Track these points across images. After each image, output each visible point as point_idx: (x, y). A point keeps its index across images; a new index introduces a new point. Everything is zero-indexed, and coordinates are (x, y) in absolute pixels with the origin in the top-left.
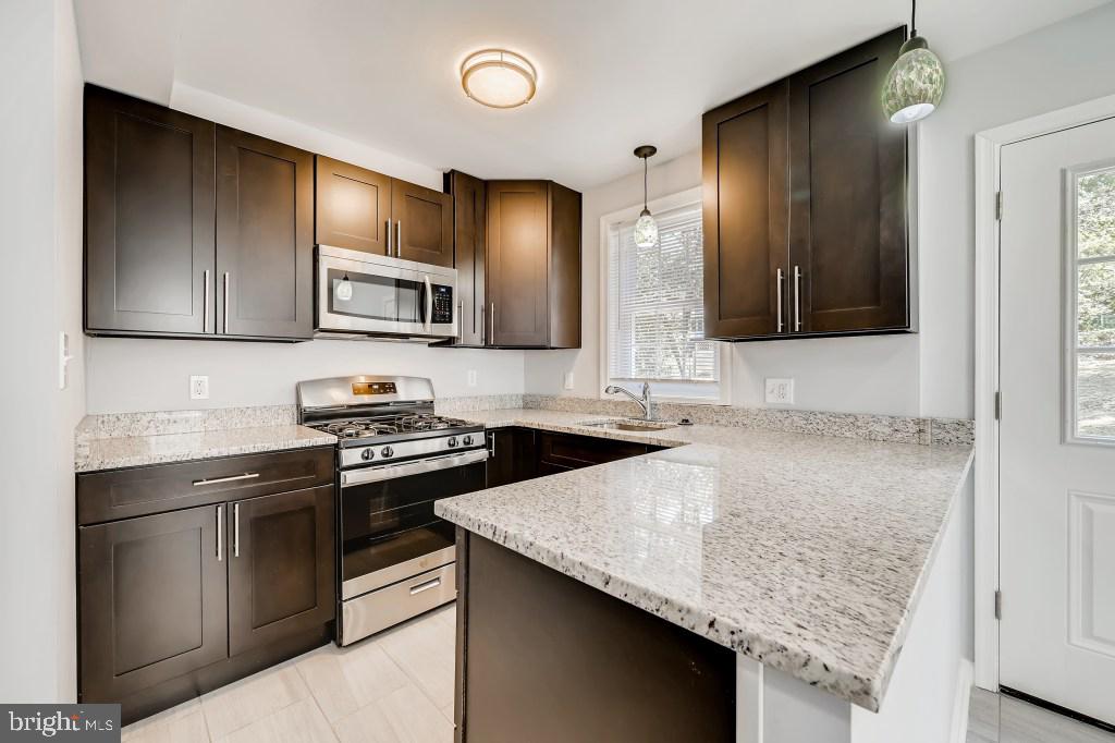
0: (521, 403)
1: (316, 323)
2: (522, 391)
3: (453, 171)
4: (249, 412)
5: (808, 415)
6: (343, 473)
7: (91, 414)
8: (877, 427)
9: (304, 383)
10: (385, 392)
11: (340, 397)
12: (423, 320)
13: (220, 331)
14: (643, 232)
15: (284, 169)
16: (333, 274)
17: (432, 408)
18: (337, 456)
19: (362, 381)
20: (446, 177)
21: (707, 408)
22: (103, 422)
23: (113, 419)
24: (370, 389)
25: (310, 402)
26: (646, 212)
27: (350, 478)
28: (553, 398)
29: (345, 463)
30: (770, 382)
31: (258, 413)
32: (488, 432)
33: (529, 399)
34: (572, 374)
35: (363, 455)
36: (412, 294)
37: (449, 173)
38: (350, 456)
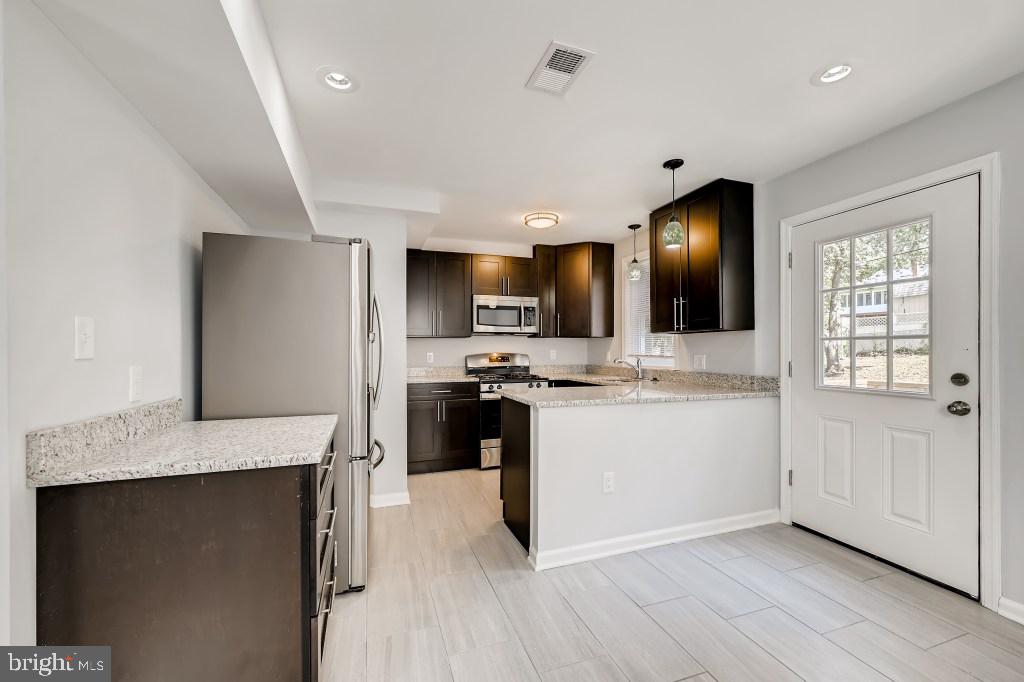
0: (584, 369)
1: (472, 329)
2: (585, 363)
3: (537, 246)
4: (447, 368)
5: (709, 375)
6: (481, 395)
8: (735, 381)
9: (469, 356)
10: (504, 361)
11: (485, 363)
12: (520, 325)
13: (437, 334)
15: (459, 265)
16: (479, 307)
18: (479, 388)
19: (495, 355)
20: (534, 248)
21: (666, 371)
24: (497, 360)
25: (471, 365)
26: (634, 261)
27: (484, 396)
28: (600, 367)
29: (482, 390)
30: (696, 357)
31: (451, 369)
32: (550, 382)
33: (589, 367)
35: (489, 388)
36: (516, 312)
38: (484, 387)
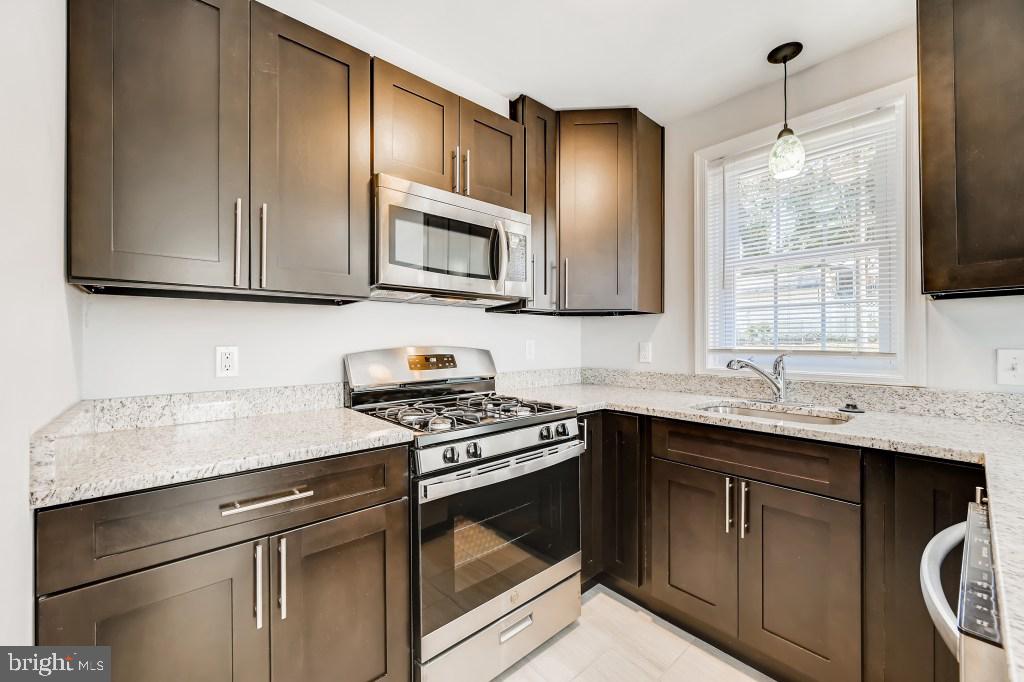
0: (579, 378)
1: (373, 278)
2: (578, 364)
3: (523, 98)
4: (288, 392)
6: (422, 484)
7: (84, 398)
9: (351, 355)
10: (444, 367)
12: (496, 277)
13: (256, 285)
14: (788, 155)
15: (336, 71)
16: (394, 211)
17: (492, 387)
18: (413, 459)
20: (513, 105)
21: (883, 388)
22: (103, 409)
23: (116, 405)
24: (428, 363)
26: (787, 130)
27: (435, 490)
28: (624, 374)
29: (424, 468)
30: (1007, 355)
31: (299, 393)
32: (581, 417)
33: (589, 374)
34: (650, 345)
35: (445, 457)
36: (481, 243)
37: (517, 100)
38: (430, 460)
